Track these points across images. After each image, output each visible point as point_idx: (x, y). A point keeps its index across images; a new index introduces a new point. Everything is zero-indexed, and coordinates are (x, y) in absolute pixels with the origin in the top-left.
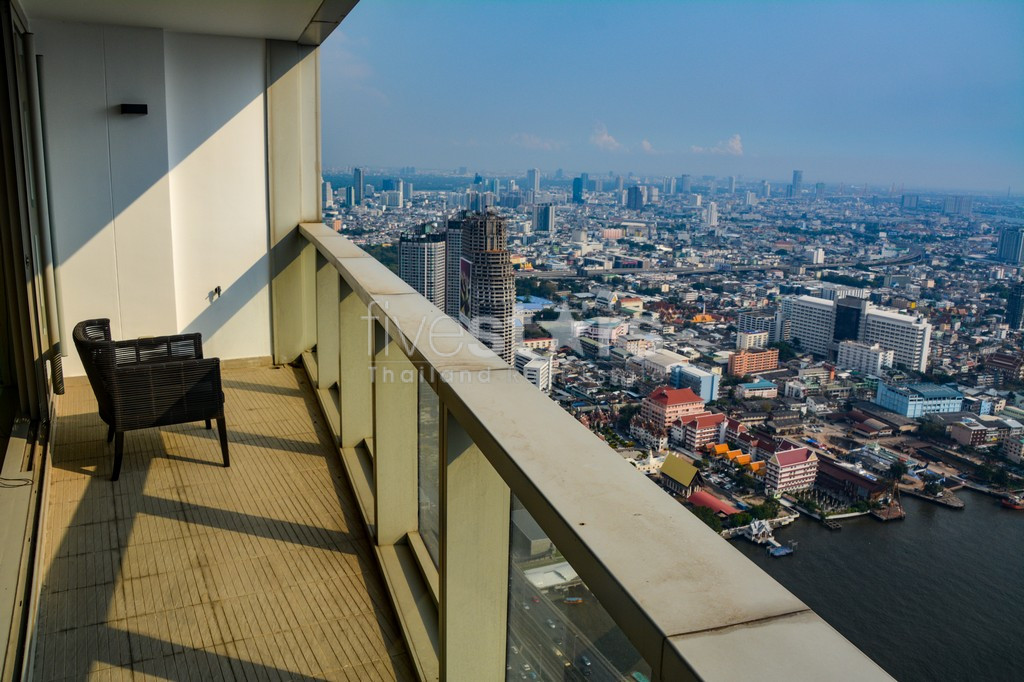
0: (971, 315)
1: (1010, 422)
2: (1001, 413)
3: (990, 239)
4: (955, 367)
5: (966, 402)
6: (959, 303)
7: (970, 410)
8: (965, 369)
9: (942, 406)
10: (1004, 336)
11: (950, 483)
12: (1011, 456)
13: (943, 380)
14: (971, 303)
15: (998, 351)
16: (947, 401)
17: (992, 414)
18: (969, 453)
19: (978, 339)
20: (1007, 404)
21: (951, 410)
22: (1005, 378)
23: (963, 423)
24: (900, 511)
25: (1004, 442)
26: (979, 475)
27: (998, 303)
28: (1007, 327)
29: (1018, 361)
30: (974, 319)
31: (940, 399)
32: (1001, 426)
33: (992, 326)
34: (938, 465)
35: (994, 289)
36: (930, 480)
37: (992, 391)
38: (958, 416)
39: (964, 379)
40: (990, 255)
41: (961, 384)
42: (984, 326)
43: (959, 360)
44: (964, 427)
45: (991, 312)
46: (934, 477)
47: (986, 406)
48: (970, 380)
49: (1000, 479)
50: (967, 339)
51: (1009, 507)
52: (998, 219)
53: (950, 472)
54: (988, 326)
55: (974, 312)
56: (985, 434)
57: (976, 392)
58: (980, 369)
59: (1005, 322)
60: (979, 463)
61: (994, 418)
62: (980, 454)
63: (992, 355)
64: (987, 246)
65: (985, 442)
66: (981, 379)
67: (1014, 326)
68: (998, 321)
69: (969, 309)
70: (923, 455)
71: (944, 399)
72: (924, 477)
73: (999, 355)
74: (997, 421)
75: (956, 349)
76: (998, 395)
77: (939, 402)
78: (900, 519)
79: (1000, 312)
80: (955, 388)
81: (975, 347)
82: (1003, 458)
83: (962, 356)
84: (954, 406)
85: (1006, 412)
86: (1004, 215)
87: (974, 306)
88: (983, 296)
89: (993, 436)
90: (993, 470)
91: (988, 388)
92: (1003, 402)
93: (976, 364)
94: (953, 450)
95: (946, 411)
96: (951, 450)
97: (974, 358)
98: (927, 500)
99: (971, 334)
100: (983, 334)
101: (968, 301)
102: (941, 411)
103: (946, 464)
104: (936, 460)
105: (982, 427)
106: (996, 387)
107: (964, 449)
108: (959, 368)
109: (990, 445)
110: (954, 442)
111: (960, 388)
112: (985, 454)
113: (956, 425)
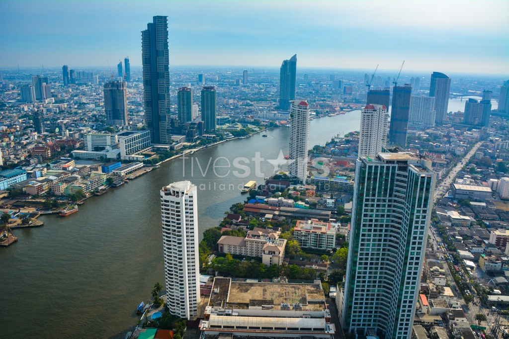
0: (17, 131)
1: (51, 178)
2: (46, 175)
3: (16, 91)
4: (17, 158)
5: (28, 174)
6: (10, 126)
7: (31, 178)
8: (23, 158)
9: (17, 179)
10: (36, 138)
11: (33, 215)
12: (57, 193)
13: (13, 166)
14: (16, 125)
15: (36, 146)
16: (19, 176)
17: (42, 176)
18: (37, 198)
19: (25, 142)
20: (47, 170)
21: (22, 180)
22: (43, 158)
23: (30, 185)
24: (14, 238)
25: (52, 188)
26: (46, 206)
27: (29, 123)
28: (36, 133)
29: (46, 148)
30: (19, 133)
31: (15, 176)
32: (48, 181)
33: (29, 135)
34: (25, 209)
35: (25, 116)
36: (24, 217)
37: (39, 166)
38: (26, 182)
39: (24, 163)
40: (18, 99)
41: (23, 166)
42: (26, 135)
43: (18, 155)
44: (31, 187)
45: (26, 128)
46: (25, 215)
47: (38, 173)
48: (27, 163)
49: (55, 205)
50: (19, 143)
51: (62, 216)
52: (17, 81)
53: (32, 210)
54: (27, 135)
55: (18, 129)
56: (42, 187)
57: (32, 168)
58: (30, 156)
59: (35, 131)
60: (44, 201)
61: (43, 178)
62: (42, 197)
63: (33, 148)
64: (16, 95)
65: (43, 190)
66: (32, 161)
67: (39, 132)
68: (31, 131)
69: (15, 128)
70: (16, 206)
71: (17, 175)
72: (20, 217)
73: (37, 148)
74: (45, 179)
75: (15, 149)
76: (42, 167)
77: (15, 178)
78: (15, 241)
79: (31, 127)
80: (21, 168)
81: (24, 147)
82: (54, 195)
83: (19, 152)
84: (24, 177)
85: (48, 174)
86: (19, 79)
87: (18, 126)
88: (20, 120)
89: (46, 186)
90: (51, 202)
91: (36, 165)
92: (45, 169)
93: (27, 154)
94: (30, 199)
95: (20, 181)
96: (28, 199)
97: (25, 152)
98: (26, 227)
99: (20, 141)
100: (26, 139)
101: (14, 125)
102: (18, 182)
103: (29, 207)
104: (23, 207)
105: (39, 184)
106: (40, 163)
107: (34, 197)
108: (20, 158)
109: (46, 191)
110: (29, 195)
111: (23, 168)
112: (45, 196)
113: (27, 187)
